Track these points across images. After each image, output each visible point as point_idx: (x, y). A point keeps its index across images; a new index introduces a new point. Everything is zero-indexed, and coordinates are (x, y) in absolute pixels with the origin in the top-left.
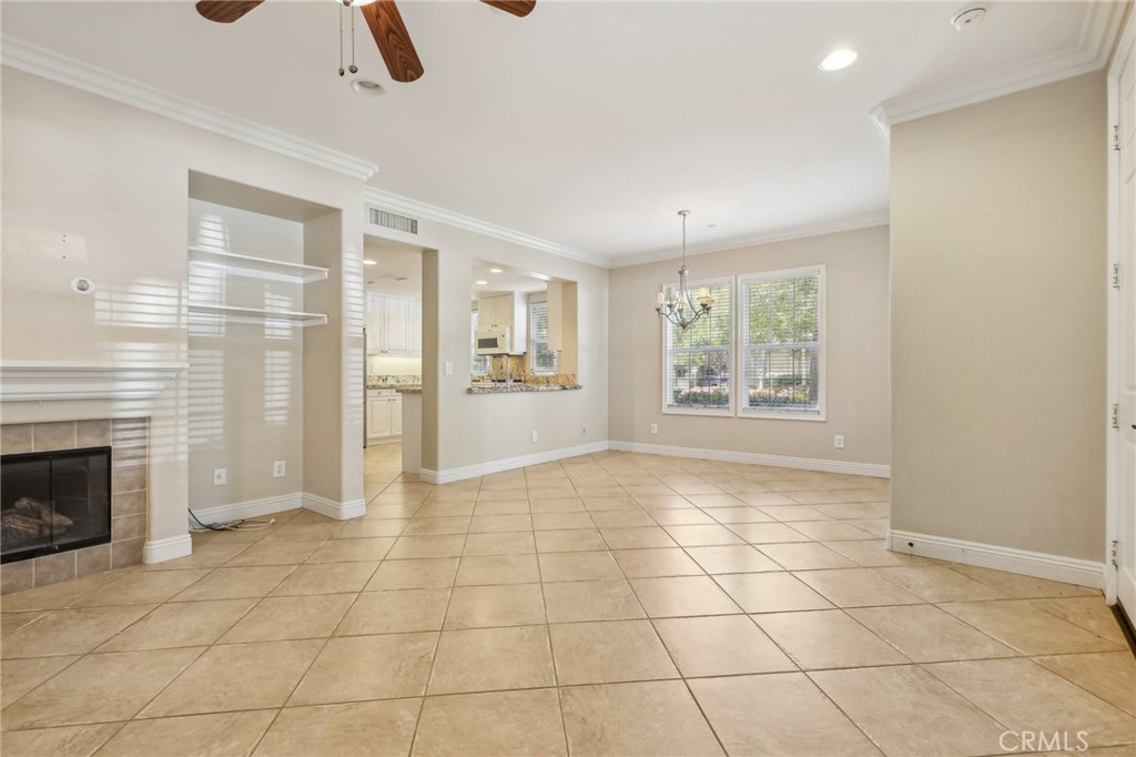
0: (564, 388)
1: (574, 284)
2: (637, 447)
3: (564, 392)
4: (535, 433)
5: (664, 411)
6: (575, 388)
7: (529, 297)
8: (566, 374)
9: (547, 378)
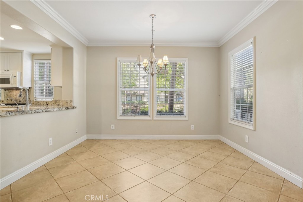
0: (68, 108)
1: (71, 49)
2: (103, 137)
3: (68, 110)
4: (51, 139)
5: (118, 118)
6: (73, 108)
7: (33, 56)
8: (66, 100)
9: (46, 103)
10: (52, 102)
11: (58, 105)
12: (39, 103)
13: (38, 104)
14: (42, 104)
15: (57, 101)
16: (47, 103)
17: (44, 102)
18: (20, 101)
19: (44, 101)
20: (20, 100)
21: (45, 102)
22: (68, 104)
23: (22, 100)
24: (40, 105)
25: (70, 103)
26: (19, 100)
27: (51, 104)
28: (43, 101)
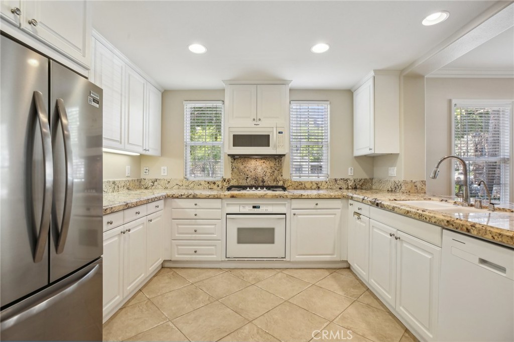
8: (414, 181)
9: (317, 184)
10: (328, 182)
11: (340, 188)
12: (302, 184)
13: (301, 186)
14: (308, 186)
15: (338, 182)
16: (319, 186)
17: (312, 182)
18: (263, 181)
19: (313, 180)
20: (263, 179)
21: (314, 183)
22: (417, 189)
23: (267, 178)
24: (304, 189)
25: (423, 187)
26: (261, 179)
27: (326, 186)
28: (309, 180)
